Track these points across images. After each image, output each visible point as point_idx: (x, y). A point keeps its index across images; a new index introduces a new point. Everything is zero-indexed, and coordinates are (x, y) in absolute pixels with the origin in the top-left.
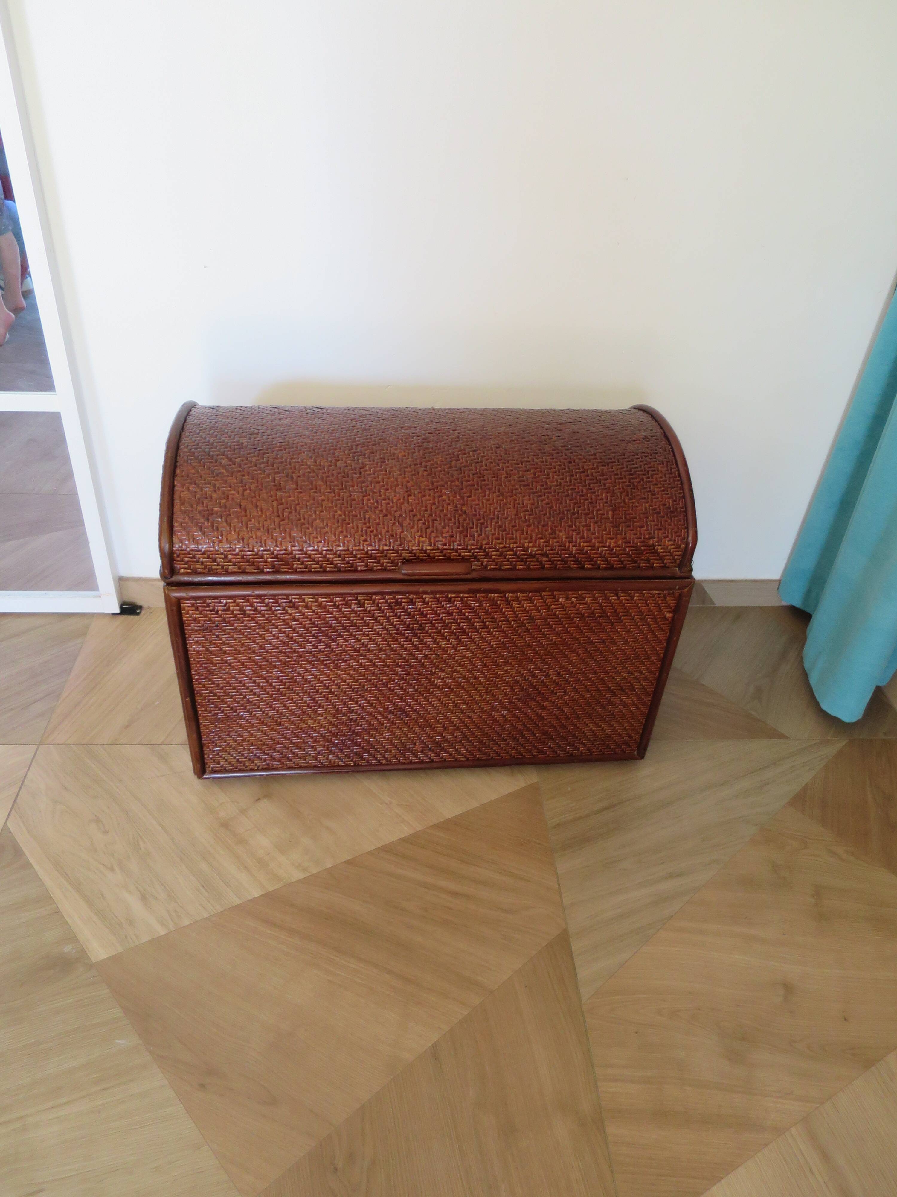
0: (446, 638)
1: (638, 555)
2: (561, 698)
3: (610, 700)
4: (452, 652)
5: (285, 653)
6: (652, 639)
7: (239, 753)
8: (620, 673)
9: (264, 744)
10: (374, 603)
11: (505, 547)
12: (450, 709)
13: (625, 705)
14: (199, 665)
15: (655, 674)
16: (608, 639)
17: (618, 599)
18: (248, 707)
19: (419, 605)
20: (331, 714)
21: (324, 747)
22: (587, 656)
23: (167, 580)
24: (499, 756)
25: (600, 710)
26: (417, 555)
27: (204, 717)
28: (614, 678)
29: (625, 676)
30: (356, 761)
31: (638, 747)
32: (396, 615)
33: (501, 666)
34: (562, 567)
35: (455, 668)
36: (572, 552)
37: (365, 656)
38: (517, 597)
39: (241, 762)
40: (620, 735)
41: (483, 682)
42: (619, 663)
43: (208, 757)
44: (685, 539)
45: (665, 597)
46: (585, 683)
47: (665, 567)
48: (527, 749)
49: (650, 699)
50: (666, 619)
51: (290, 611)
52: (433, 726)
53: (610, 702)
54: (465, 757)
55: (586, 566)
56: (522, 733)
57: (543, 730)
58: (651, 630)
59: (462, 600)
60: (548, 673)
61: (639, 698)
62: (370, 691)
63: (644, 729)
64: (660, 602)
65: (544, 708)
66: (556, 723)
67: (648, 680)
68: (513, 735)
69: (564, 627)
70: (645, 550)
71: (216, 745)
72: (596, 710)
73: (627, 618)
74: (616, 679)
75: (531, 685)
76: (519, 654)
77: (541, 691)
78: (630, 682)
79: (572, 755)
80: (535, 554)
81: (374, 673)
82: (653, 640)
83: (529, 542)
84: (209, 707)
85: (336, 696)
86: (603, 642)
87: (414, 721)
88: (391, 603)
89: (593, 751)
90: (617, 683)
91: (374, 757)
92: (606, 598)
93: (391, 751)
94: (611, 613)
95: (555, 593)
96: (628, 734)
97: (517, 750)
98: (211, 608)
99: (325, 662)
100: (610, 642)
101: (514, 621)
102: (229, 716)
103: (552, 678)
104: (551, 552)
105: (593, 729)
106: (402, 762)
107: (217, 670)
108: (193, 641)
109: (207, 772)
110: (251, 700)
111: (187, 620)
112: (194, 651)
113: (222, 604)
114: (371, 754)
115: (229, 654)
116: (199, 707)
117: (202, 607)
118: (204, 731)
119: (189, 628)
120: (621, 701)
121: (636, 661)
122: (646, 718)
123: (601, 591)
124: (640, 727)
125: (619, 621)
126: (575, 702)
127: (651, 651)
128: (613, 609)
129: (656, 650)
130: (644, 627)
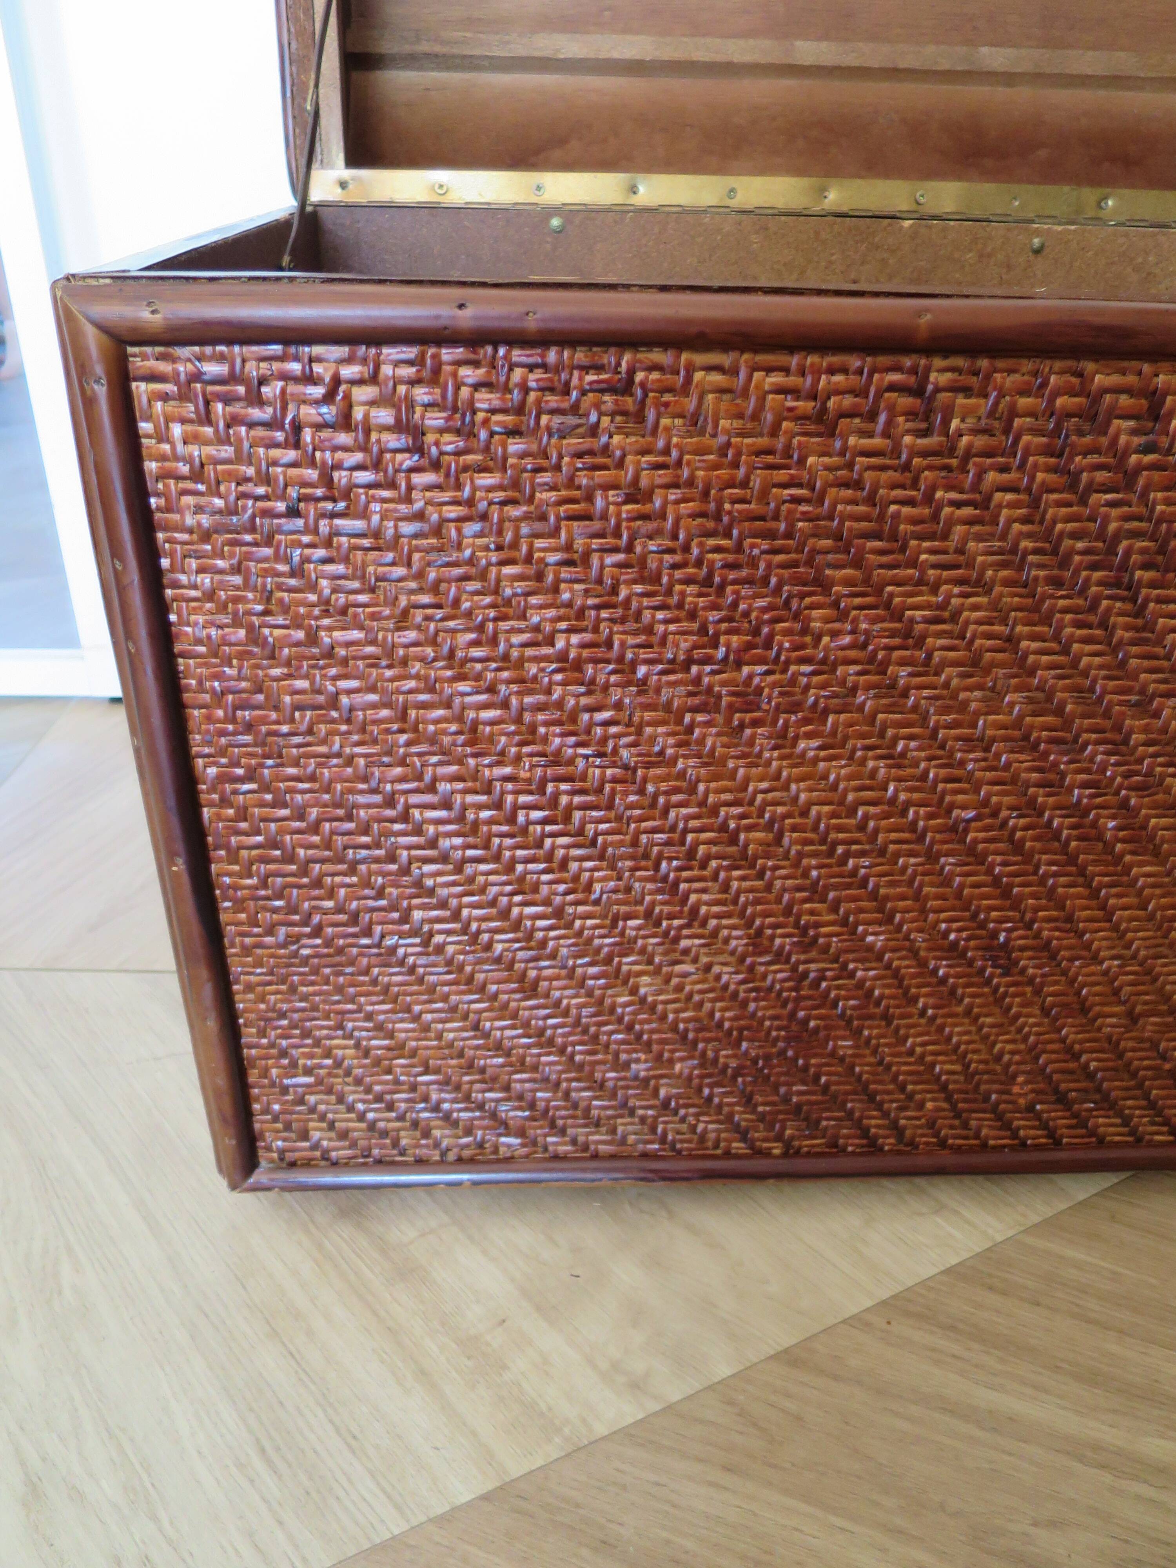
5: (576, 665)
7: (379, 1099)
9: (470, 1067)
10: (991, 413)
14: (220, 713)
18: (417, 915)
20: (731, 953)
21: (687, 1083)
27: (247, 951)
30: (791, 1137)
32: (1072, 484)
37: (904, 692)
39: (384, 1134)
43: (266, 1112)
51: (617, 444)
52: (1095, 1010)
62: (895, 855)
71: (294, 1064)
81: (922, 776)
84: (265, 909)
85: (760, 875)
87: (1029, 989)
88: (1067, 415)
93: (921, 1106)
98: (270, 411)
99: (736, 718)
102: (340, 951)
106: (952, 1146)
107: (297, 740)
108: (195, 587)
109: (263, 1163)
110: (429, 882)
111: (164, 476)
112: (199, 642)
113: (318, 391)
114: (851, 1112)
115: (345, 662)
116: (227, 904)
117: (227, 400)
118: (245, 1010)
119: (176, 517)
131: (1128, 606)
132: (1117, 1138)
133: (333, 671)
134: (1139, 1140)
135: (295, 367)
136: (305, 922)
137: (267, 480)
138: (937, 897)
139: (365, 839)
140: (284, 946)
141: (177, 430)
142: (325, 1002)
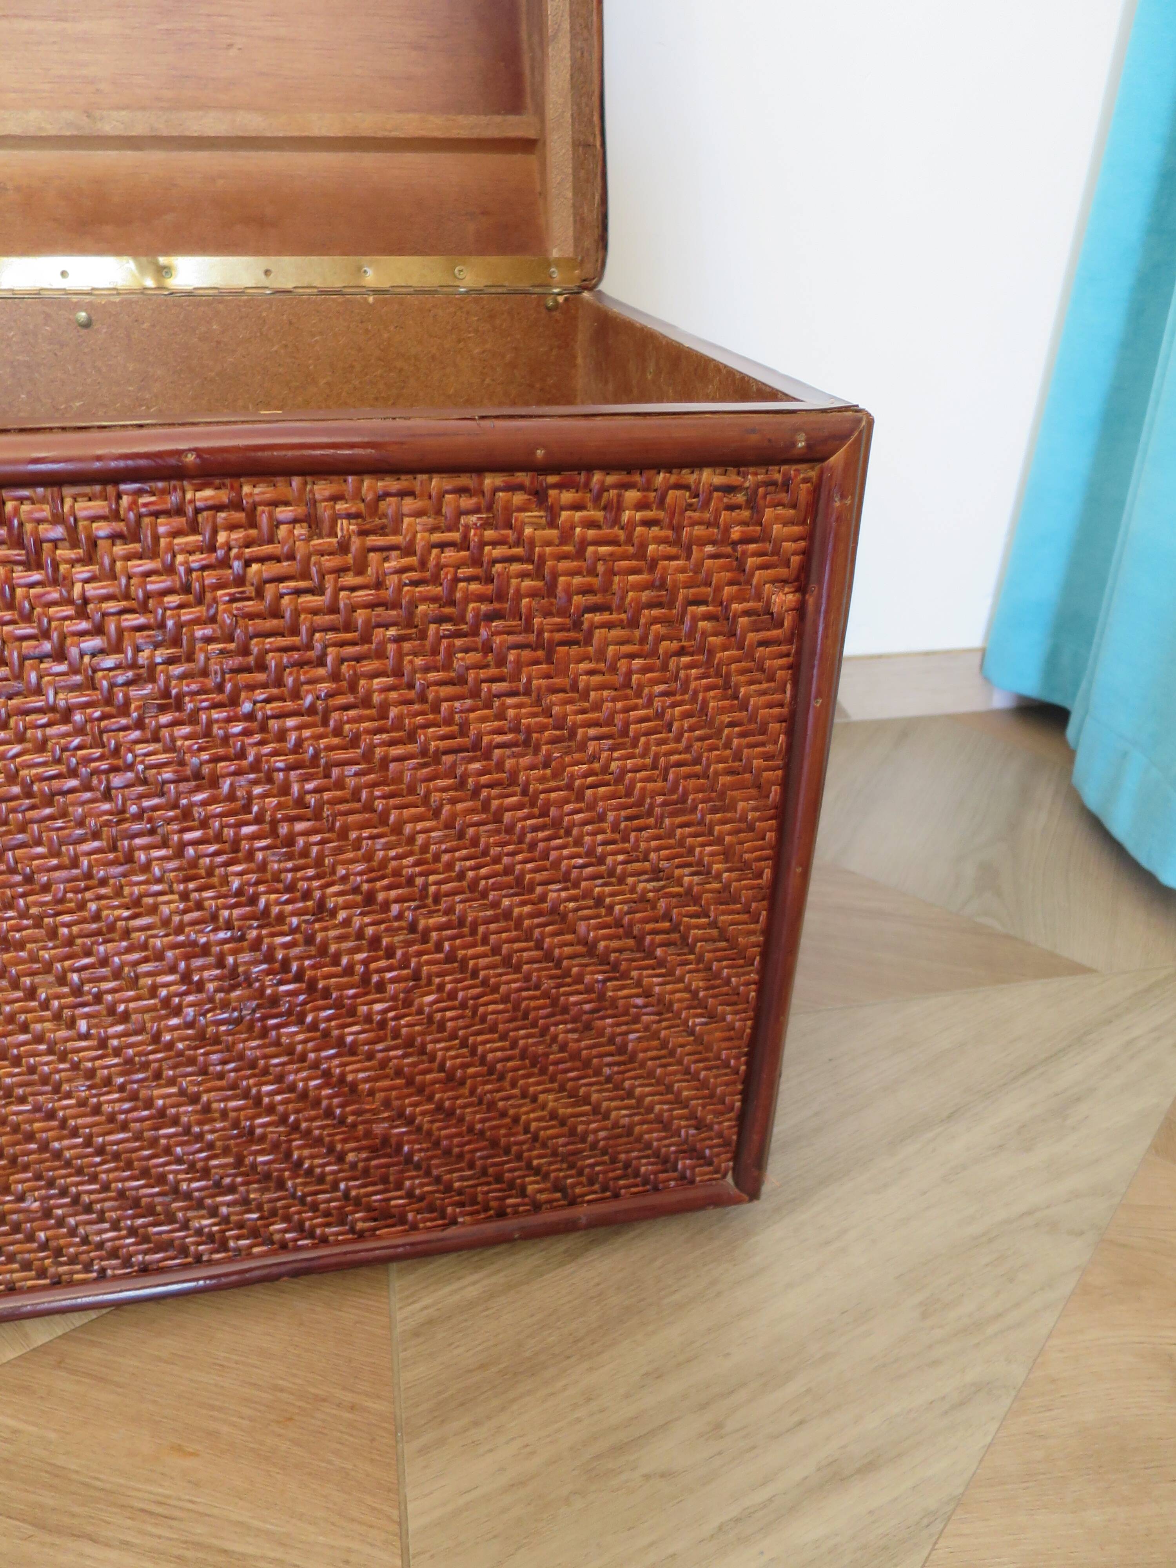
2: (407, 1003)
3: (602, 996)
6: (726, 719)
8: (621, 881)
13: (664, 1008)
15: (760, 875)
16: (543, 728)
17: (553, 521)
22: (469, 811)
25: (573, 1036)
28: (599, 902)
29: (645, 891)
31: (735, 1158)
40: (664, 1124)
42: (609, 835)
45: (754, 505)
46: (489, 933)
48: (327, 1214)
49: (754, 976)
53: (603, 1005)
56: (289, 1154)
57: (368, 1134)
58: (718, 674)
60: (324, 899)
61: (711, 976)
63: (746, 1095)
64: (736, 533)
65: (347, 1048)
66: (414, 1104)
67: (736, 901)
68: (254, 1166)
69: (337, 676)
72: (554, 1039)
73: (605, 617)
74: (610, 908)
75: (267, 957)
76: (169, 820)
77: (315, 979)
78: (667, 917)
82: (732, 724)
89: (578, 1190)
90: (618, 924)
92: (496, 518)
94: (533, 594)
96: (692, 1116)
97: (287, 1219)
100: (555, 741)
103: (346, 922)
105: (561, 1111)
120: (647, 994)
121: (678, 820)
122: (746, 1054)
123: (465, 480)
124: (730, 1089)
125: (572, 635)
126: (468, 1012)
127: (731, 772)
128: (538, 574)
129: (748, 769)
130: (685, 659)
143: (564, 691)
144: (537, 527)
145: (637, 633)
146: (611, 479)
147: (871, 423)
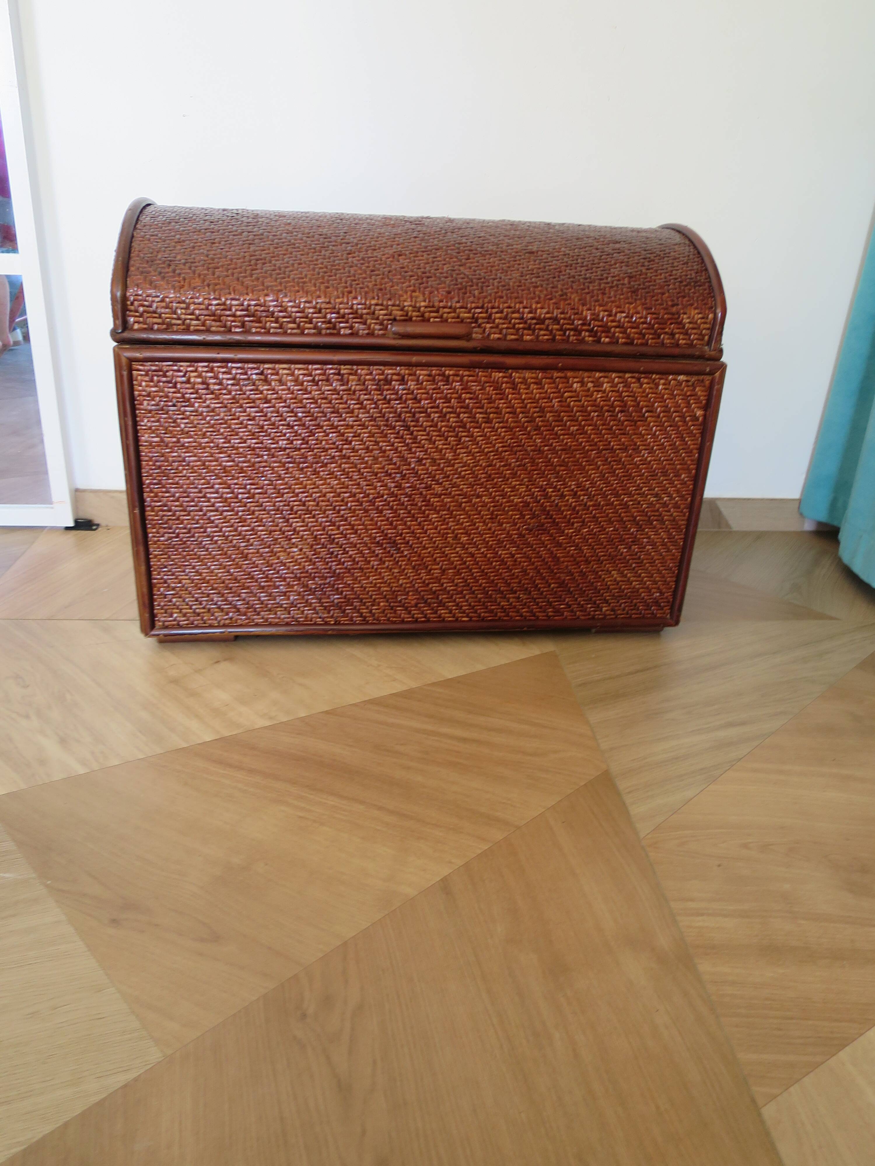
0: (443, 435)
1: (661, 326)
2: (579, 531)
3: (636, 537)
4: (450, 456)
5: (254, 449)
6: (681, 447)
7: (197, 600)
8: (646, 497)
9: (227, 588)
10: (359, 380)
11: (509, 307)
12: (449, 543)
13: (654, 544)
14: (151, 463)
15: (686, 500)
17: (641, 387)
18: (209, 530)
19: (412, 385)
20: (308, 544)
21: (299, 594)
22: (607, 469)
23: (118, 336)
24: (507, 616)
25: (625, 550)
26: (410, 314)
27: (155, 543)
28: (639, 503)
29: (653, 501)
30: (338, 617)
31: (672, 608)
32: (385, 399)
33: (508, 480)
34: (576, 340)
35: (454, 480)
36: (586, 317)
37: (349, 458)
38: (524, 378)
39: (198, 614)
40: (649, 590)
41: (488, 503)
42: (644, 481)
43: (159, 605)
44: (712, 308)
45: (694, 386)
46: (606, 510)
47: (691, 345)
48: (541, 607)
49: (683, 536)
50: (697, 419)
51: (261, 388)
52: (429, 567)
53: (635, 541)
54: (467, 617)
55: (603, 339)
56: (535, 581)
57: (559, 578)
58: (680, 434)
59: (461, 380)
60: (563, 492)
61: (669, 534)
62: (355, 510)
63: (677, 582)
64: (688, 393)
65: (559, 545)
66: (575, 569)
67: (679, 508)
68: (524, 584)
69: (580, 425)
70: (669, 319)
71: (168, 587)
72: (619, 550)
73: (652, 414)
74: (642, 505)
75: (544, 510)
76: (529, 462)
77: (555, 519)
78: (658, 510)
79: (593, 618)
80: (545, 319)
81: (359, 484)
82: (682, 449)
83: (537, 303)
85: (314, 517)
86: (625, 449)
87: (406, 559)
88: (380, 380)
89: (619, 612)
90: (643, 511)
91: (358, 612)
92: (627, 385)
93: (379, 604)
94: (633, 406)
95: (569, 374)
96: (658, 588)
97: (529, 607)
98: (169, 379)
99: (301, 465)
100: (633, 449)
101: (523, 413)
102: (185, 543)
103: (568, 500)
104: (562, 316)
105: (618, 579)
106: (392, 621)
107: (173, 471)
108: (145, 426)
109: (157, 627)
110: (212, 518)
111: (140, 395)
112: (146, 442)
113: (182, 374)
114: (356, 607)
115: (187, 447)
116: (149, 526)
117: (158, 376)
118: (154, 565)
119: (142, 407)
120: (649, 538)
121: (665, 478)
122: (679, 566)
123: (620, 374)
124: (672, 579)
125: (642, 419)
126: (596, 537)
127: (680, 464)
128: (635, 401)
129: (686, 464)
130: (672, 428)
131: (408, 432)
132: (450, 619)
133: (184, 450)
134: (457, 620)
135: (175, 368)
136: (173, 533)
137: (167, 397)
138: (370, 525)
139: (192, 504)
140: (167, 541)
141: (144, 384)
142: (179, 562)
143: (637, 434)
144: (637, 388)
145: (659, 420)
146: (657, 377)
147: (726, 366)
